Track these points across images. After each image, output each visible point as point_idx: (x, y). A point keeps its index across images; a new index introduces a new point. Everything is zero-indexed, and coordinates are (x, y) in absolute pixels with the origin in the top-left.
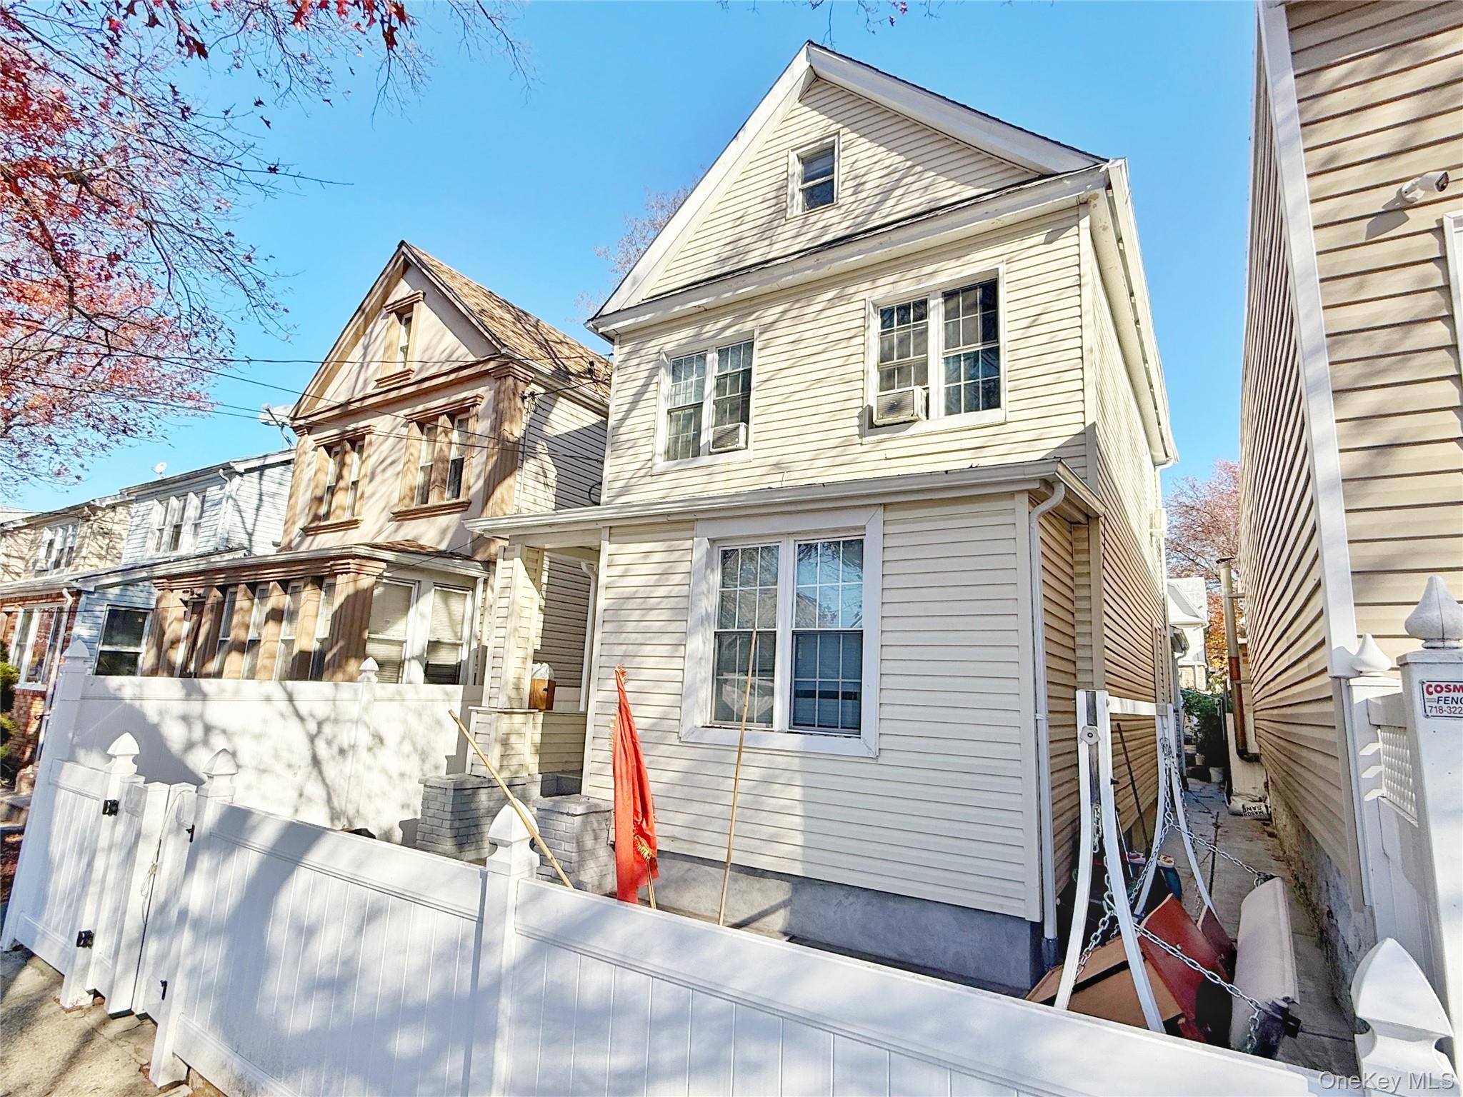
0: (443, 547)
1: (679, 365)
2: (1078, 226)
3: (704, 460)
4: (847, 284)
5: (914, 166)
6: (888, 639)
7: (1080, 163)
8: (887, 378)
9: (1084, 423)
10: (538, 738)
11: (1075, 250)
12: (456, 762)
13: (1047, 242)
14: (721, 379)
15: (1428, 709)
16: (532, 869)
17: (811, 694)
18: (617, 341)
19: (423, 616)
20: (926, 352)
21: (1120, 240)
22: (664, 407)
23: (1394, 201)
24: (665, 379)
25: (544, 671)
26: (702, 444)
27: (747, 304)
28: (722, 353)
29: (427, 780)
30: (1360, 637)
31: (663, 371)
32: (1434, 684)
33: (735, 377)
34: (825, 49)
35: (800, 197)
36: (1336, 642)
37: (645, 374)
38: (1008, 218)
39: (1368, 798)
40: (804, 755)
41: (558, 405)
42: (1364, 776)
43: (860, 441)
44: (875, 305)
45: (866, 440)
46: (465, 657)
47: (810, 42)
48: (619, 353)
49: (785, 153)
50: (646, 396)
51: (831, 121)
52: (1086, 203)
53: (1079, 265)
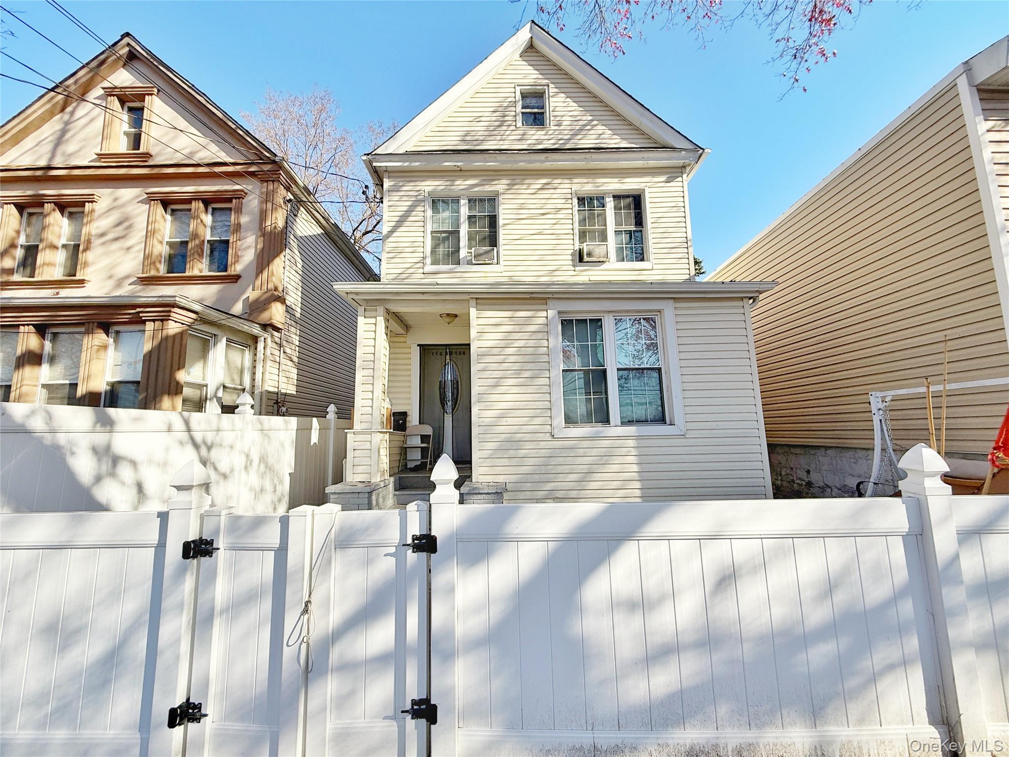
1: (436, 202)
2: (682, 177)
3: (465, 267)
4: (555, 177)
5: (592, 120)
6: (690, 371)
7: (686, 145)
8: (583, 237)
10: (388, 451)
11: (681, 189)
13: (668, 181)
14: (471, 218)
18: (385, 175)
20: (605, 225)
22: (429, 229)
24: (429, 210)
26: (461, 257)
27: (493, 173)
28: (471, 201)
31: (427, 203)
33: (482, 218)
34: (544, 30)
35: (519, 118)
37: (410, 203)
38: (652, 163)
43: (574, 269)
44: (576, 193)
45: (577, 268)
47: (533, 22)
48: (387, 184)
49: (514, 85)
51: (540, 76)
52: (685, 167)
53: (683, 197)
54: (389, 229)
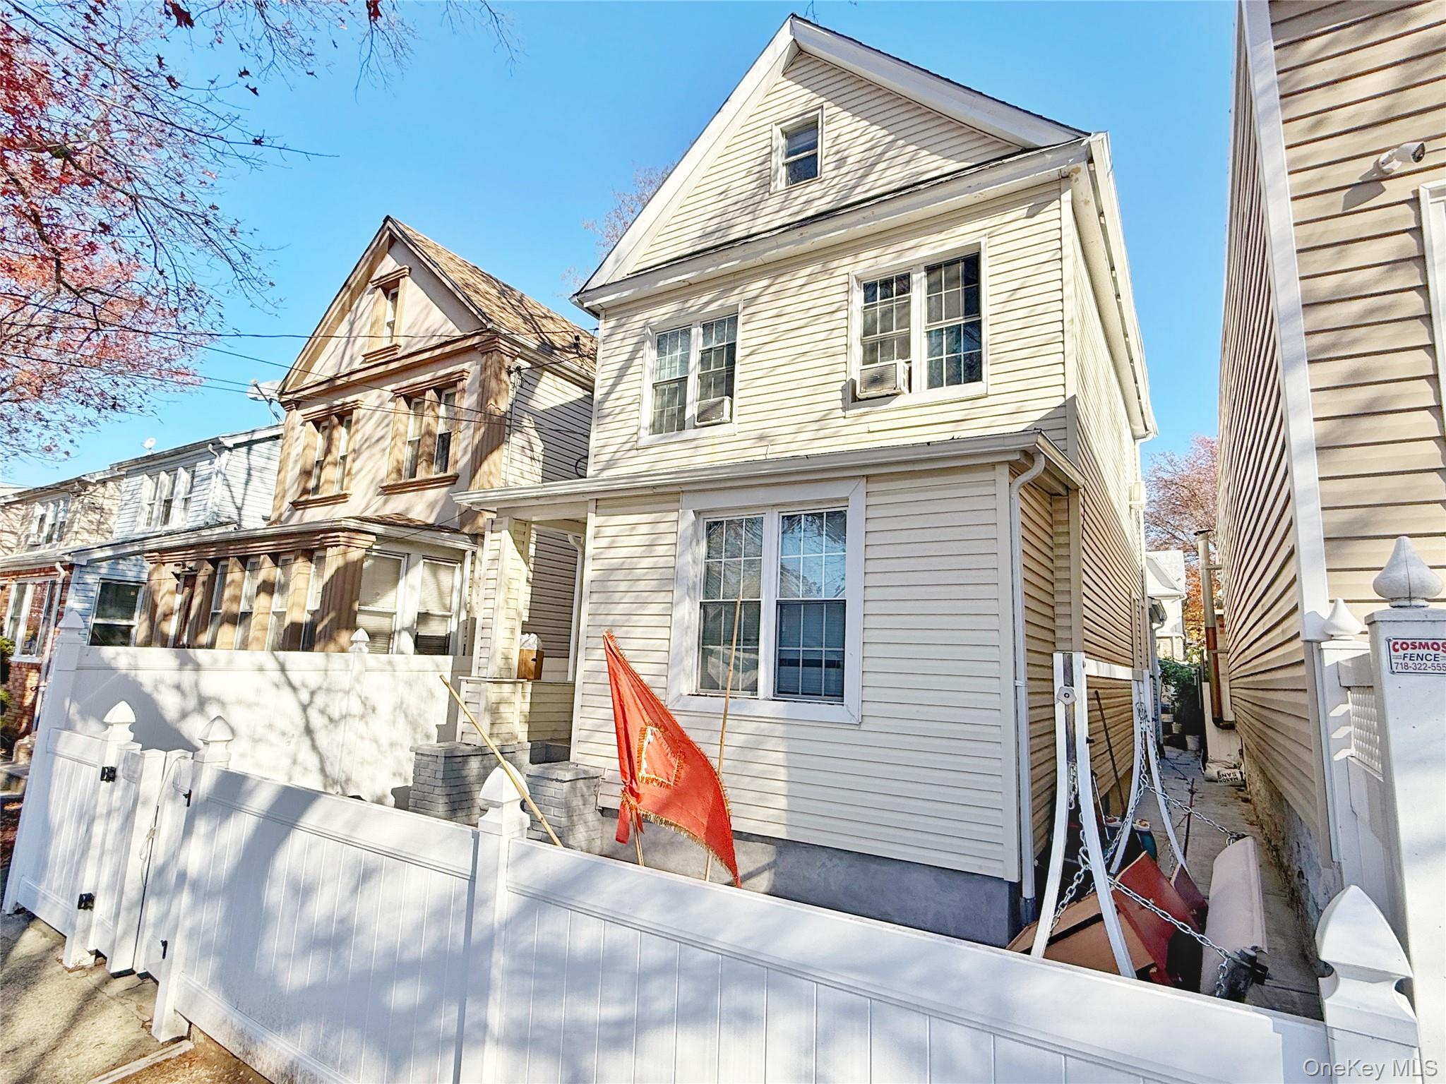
0: (431, 521)
1: (664, 339)
2: (1060, 199)
3: (689, 433)
4: (829, 258)
5: (896, 140)
6: (871, 608)
7: (1061, 137)
8: (870, 353)
9: (1064, 396)
10: (527, 707)
11: (1057, 224)
12: (447, 731)
13: (1029, 216)
14: (705, 354)
15: (1394, 666)
16: (521, 830)
17: (795, 663)
18: (602, 315)
19: (412, 587)
20: (908, 325)
21: (1101, 214)
22: (648, 382)
23: (1371, 172)
24: (650, 355)
25: (532, 641)
26: (687, 417)
27: (731, 278)
28: (707, 327)
29: (418, 748)
30: (1331, 601)
31: (648, 344)
32: (1400, 642)
33: (719, 351)
34: (808, 22)
35: (783, 171)
36: (1308, 607)
37: (630, 348)
38: (990, 192)
39: (1337, 758)
40: (788, 722)
41: (544, 379)
42: (1334, 736)
43: (843, 414)
44: (858, 280)
45: (849, 413)
46: (454, 629)
47: (794, 16)
48: (604, 327)
49: (768, 127)
50: (631, 370)
51: (814, 95)
52: (1067, 177)
53: (1060, 239)
54: (604, 390)
